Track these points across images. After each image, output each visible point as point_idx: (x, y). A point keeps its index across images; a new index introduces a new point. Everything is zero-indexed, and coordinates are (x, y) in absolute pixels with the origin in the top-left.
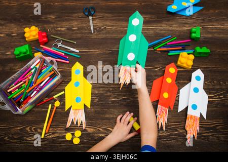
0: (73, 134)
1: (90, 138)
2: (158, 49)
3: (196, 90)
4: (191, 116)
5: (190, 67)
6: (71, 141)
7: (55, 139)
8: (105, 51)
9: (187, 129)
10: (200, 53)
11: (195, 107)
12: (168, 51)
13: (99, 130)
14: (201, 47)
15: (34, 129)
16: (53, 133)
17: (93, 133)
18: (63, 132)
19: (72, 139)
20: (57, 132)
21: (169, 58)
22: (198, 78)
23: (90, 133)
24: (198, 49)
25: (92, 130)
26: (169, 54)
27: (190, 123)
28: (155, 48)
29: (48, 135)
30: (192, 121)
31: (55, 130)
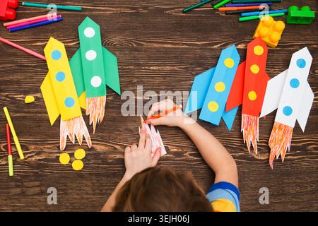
0: (72, 155)
1: (100, 161)
2: (221, 9)
3: (295, 83)
4: (281, 125)
5: (276, 44)
6: (69, 166)
7: (42, 162)
8: (123, 10)
9: (271, 145)
10: (296, 18)
11: (288, 111)
12: (239, 14)
13: (116, 149)
14: (300, 7)
15: (4, 147)
16: (38, 154)
17: (104, 153)
18: (55, 151)
19: (71, 162)
20: (45, 152)
21: (240, 25)
22: (301, 64)
23: (100, 154)
24: (294, 11)
25: (103, 148)
26: (241, 19)
27: (277, 137)
28: (215, 7)
29: (29, 157)
30: (281, 133)
31: (41, 149)
